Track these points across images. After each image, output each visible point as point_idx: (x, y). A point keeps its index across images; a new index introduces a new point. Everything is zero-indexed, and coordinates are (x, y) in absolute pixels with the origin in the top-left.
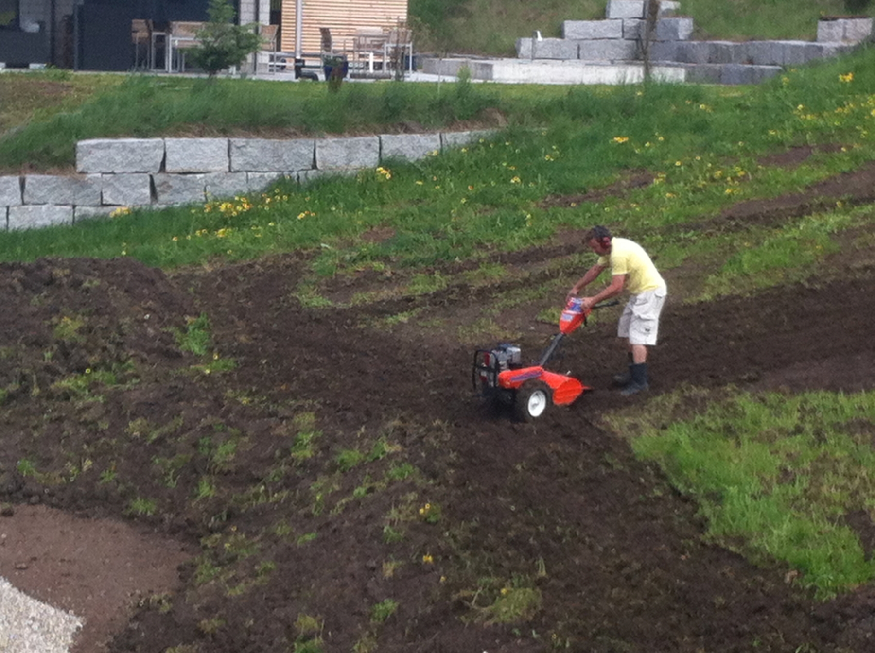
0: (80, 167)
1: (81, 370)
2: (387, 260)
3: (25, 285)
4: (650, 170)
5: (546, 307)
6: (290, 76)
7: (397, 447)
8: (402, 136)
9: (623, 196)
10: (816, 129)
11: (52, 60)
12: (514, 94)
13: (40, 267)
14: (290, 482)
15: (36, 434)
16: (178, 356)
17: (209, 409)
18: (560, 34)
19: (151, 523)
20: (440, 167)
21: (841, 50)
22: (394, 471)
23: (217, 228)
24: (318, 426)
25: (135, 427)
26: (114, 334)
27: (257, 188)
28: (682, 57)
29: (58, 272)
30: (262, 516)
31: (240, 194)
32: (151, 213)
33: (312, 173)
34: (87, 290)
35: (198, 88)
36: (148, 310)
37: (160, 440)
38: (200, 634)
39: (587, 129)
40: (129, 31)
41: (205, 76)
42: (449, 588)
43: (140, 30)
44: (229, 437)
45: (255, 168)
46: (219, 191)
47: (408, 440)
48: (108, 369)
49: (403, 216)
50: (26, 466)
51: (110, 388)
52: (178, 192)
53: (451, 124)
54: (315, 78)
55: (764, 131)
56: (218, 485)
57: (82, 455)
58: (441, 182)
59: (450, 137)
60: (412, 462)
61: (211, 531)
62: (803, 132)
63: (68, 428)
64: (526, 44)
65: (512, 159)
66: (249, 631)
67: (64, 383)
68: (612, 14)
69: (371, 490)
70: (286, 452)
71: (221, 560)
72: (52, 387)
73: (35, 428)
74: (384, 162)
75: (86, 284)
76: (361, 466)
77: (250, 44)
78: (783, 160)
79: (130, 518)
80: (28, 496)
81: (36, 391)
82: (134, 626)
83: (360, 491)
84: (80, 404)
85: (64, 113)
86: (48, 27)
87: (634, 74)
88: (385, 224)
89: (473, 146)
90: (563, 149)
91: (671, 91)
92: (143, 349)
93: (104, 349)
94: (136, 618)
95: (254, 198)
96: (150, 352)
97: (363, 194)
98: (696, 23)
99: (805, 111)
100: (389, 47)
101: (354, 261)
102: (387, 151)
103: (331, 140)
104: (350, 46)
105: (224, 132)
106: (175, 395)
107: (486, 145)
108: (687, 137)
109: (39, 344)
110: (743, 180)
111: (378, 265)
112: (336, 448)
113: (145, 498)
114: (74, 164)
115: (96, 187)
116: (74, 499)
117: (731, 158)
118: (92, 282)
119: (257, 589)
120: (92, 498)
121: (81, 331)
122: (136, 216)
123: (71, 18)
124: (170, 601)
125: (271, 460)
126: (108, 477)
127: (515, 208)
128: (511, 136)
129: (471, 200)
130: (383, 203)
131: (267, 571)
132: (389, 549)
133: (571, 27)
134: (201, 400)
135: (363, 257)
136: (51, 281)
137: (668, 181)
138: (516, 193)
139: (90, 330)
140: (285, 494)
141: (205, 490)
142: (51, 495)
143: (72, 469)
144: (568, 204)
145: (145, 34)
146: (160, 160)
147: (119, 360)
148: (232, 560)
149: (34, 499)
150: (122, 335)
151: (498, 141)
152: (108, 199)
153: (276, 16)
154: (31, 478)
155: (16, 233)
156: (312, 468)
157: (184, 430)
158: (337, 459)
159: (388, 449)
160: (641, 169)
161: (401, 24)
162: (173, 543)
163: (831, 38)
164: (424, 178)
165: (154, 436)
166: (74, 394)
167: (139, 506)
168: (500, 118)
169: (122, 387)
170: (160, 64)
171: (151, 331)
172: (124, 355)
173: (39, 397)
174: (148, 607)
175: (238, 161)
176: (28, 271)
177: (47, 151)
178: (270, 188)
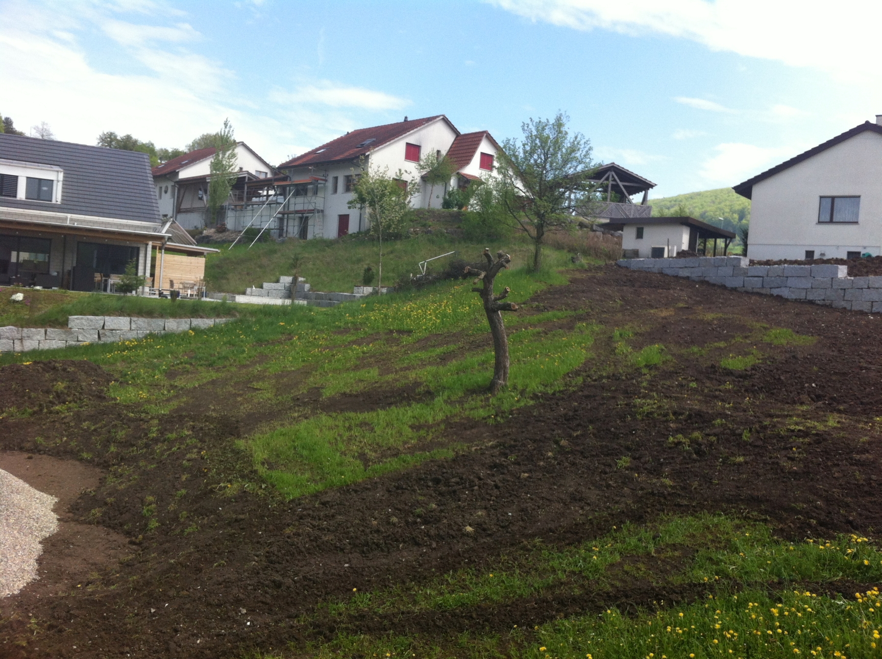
0: (70, 326)
1: (64, 403)
2: (191, 364)
3: (44, 370)
4: (292, 335)
5: (252, 382)
6: (157, 296)
7: (190, 432)
8: (199, 320)
9: (282, 344)
10: (352, 323)
11: (62, 286)
12: (243, 306)
13: (50, 363)
14: (147, 446)
15: (44, 427)
16: (105, 398)
17: (116, 418)
18: (262, 287)
19: (90, 461)
20: (213, 331)
21: (361, 297)
22: (188, 441)
23: (124, 351)
24: (159, 425)
25: (85, 425)
26: (79, 389)
27: (141, 336)
28: (305, 297)
29: (57, 365)
30: (135, 459)
31: (134, 338)
32: (97, 344)
33: (163, 332)
34: (69, 372)
35: (119, 298)
36: (94, 380)
37: (95, 430)
38: (106, 504)
39: (270, 320)
40: (93, 277)
41: (122, 295)
42: (207, 484)
43: (98, 277)
44: (124, 429)
45: (140, 329)
46: (126, 337)
47: (195, 430)
48: (76, 402)
49: (198, 349)
50: (39, 439)
51: (76, 409)
52: (109, 337)
53: (218, 316)
54: (166, 297)
55: (334, 322)
56: (117, 447)
57: (63, 435)
58: (214, 336)
59: (218, 320)
60: (196, 438)
61: (114, 465)
62: (348, 323)
63: (57, 425)
64: (249, 290)
65: (241, 329)
66: (126, 503)
67: (57, 407)
68: (281, 281)
69: (179, 448)
70: (146, 434)
71: (117, 476)
72: (52, 409)
73: (44, 424)
74: (193, 329)
75: (69, 370)
76: (176, 439)
77: (141, 282)
78: (340, 333)
79: (81, 460)
80: (39, 451)
81: (45, 410)
82: (79, 501)
83: (174, 449)
84: (63, 416)
85: (64, 306)
86: (61, 274)
87: (288, 302)
88: (192, 351)
89: (226, 324)
90: (261, 327)
91: (301, 308)
92: (90, 395)
93: (74, 395)
94: (80, 498)
95: (138, 340)
96: (93, 396)
97: (183, 340)
98: (311, 285)
99: (349, 316)
100: (196, 288)
101: (178, 364)
102: (193, 325)
103: (171, 320)
104: (181, 286)
105: (129, 315)
106: (103, 413)
107: (232, 324)
108: (306, 324)
109: (48, 392)
110: (326, 339)
111: (188, 366)
112: (166, 433)
113: (87, 452)
114: (67, 325)
115: (75, 334)
116: (58, 453)
117: (322, 331)
118: (71, 369)
119: (130, 486)
120: (66, 452)
121: (65, 388)
122: (91, 345)
123: (70, 271)
124: (94, 491)
125: (140, 438)
126: (73, 444)
127: (242, 347)
128: (241, 321)
129: (225, 344)
130: (190, 343)
131: (135, 479)
132: (185, 470)
133: (265, 285)
134: (113, 415)
135: (181, 363)
136: (54, 368)
137: (299, 338)
138: (242, 341)
139: (69, 387)
140: (145, 450)
141: (113, 449)
142: (49, 451)
143: (58, 440)
144: (261, 346)
145: (100, 279)
146: (102, 324)
147: (80, 399)
148: (121, 475)
149: (41, 452)
150: (82, 389)
151: (236, 322)
152: (80, 339)
153: (152, 275)
154: (41, 444)
155: (42, 350)
156: (156, 441)
157: (105, 426)
158: (167, 437)
159: (186, 433)
160: (290, 334)
161: (201, 280)
162: (98, 470)
163: (358, 293)
164: (207, 335)
165: (93, 428)
166: (61, 412)
167: (85, 455)
168: (237, 314)
169: (81, 410)
170: (105, 290)
171: (94, 388)
172: (82, 397)
173: (46, 413)
174: (85, 494)
175: (134, 326)
176: (45, 364)
177: (57, 320)
178: (146, 337)
